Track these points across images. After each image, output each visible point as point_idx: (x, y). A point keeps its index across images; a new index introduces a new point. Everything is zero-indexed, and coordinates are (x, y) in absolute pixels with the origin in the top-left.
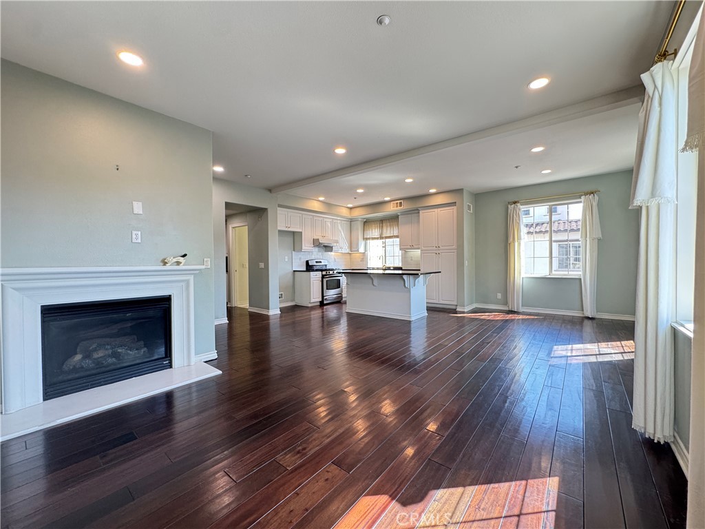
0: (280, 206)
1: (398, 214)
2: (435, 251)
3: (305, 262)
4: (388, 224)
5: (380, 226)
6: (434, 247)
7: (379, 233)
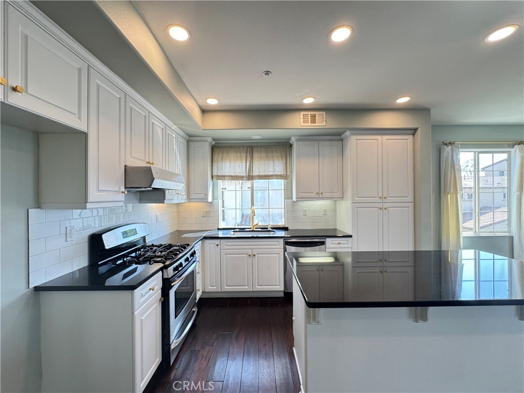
1: (293, 138)
2: (377, 205)
3: (86, 240)
4: (264, 155)
5: (246, 156)
6: (376, 197)
7: (244, 169)
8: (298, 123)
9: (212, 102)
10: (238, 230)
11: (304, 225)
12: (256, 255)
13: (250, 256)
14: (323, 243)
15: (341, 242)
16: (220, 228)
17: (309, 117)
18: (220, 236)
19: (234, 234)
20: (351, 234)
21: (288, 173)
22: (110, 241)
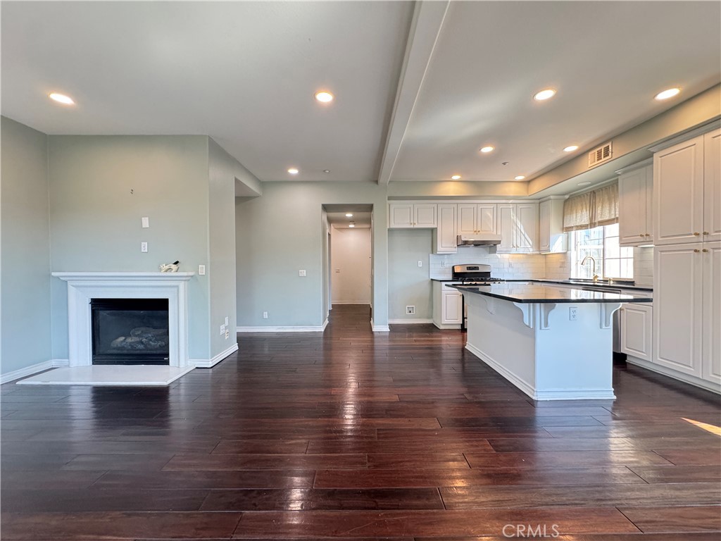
0: (390, 198)
1: (616, 172)
3: (451, 268)
4: (605, 197)
5: (590, 203)
7: (588, 217)
16: (571, 278)
17: (596, 155)
20: (652, 287)
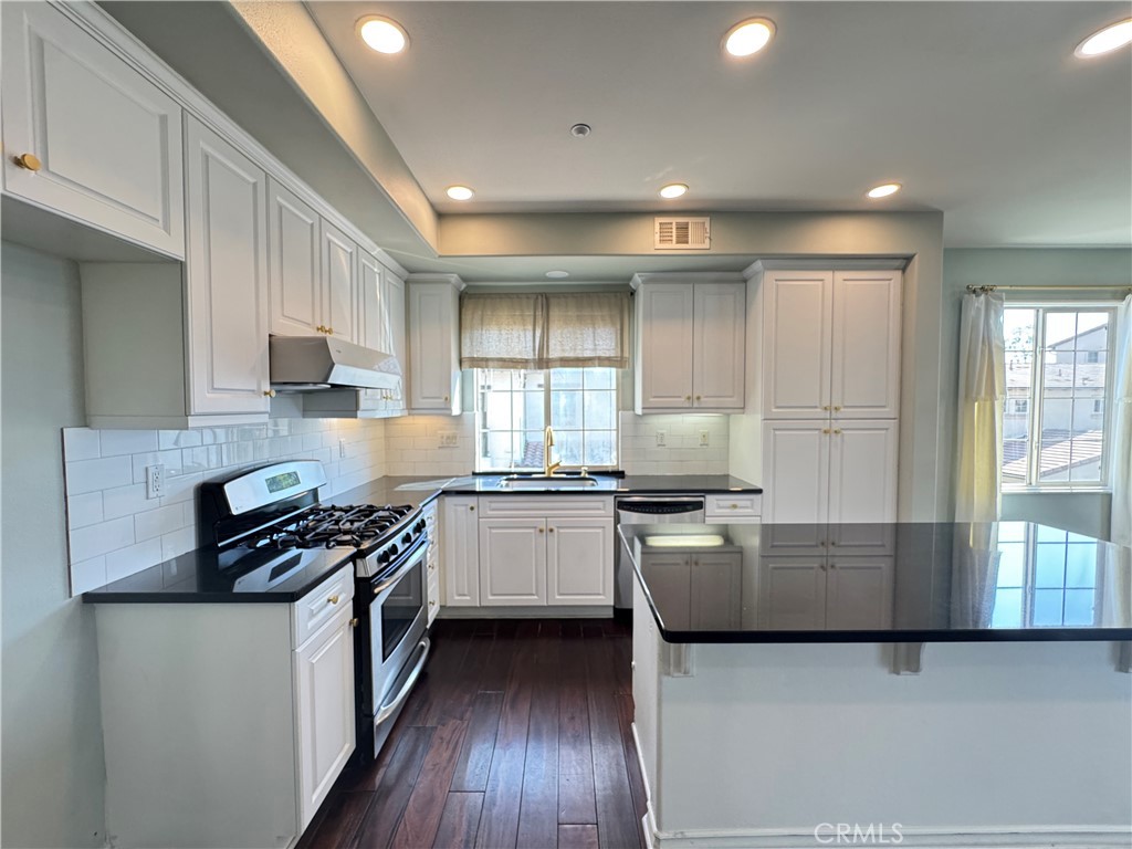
1: (636, 275)
2: (819, 424)
3: (191, 495)
4: (572, 313)
5: (535, 316)
6: (816, 407)
7: (530, 344)
8: (650, 242)
9: (460, 194)
10: (515, 476)
11: (660, 467)
12: (556, 530)
13: (541, 531)
14: (699, 506)
15: (739, 503)
16: (477, 471)
17: (674, 230)
18: (477, 490)
19: (507, 485)
20: (759, 486)
21: (626, 355)
22: (241, 498)
